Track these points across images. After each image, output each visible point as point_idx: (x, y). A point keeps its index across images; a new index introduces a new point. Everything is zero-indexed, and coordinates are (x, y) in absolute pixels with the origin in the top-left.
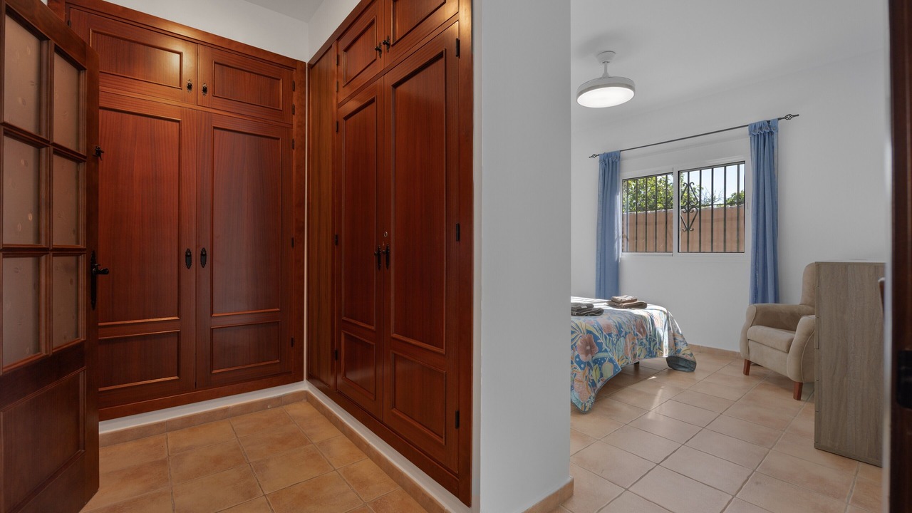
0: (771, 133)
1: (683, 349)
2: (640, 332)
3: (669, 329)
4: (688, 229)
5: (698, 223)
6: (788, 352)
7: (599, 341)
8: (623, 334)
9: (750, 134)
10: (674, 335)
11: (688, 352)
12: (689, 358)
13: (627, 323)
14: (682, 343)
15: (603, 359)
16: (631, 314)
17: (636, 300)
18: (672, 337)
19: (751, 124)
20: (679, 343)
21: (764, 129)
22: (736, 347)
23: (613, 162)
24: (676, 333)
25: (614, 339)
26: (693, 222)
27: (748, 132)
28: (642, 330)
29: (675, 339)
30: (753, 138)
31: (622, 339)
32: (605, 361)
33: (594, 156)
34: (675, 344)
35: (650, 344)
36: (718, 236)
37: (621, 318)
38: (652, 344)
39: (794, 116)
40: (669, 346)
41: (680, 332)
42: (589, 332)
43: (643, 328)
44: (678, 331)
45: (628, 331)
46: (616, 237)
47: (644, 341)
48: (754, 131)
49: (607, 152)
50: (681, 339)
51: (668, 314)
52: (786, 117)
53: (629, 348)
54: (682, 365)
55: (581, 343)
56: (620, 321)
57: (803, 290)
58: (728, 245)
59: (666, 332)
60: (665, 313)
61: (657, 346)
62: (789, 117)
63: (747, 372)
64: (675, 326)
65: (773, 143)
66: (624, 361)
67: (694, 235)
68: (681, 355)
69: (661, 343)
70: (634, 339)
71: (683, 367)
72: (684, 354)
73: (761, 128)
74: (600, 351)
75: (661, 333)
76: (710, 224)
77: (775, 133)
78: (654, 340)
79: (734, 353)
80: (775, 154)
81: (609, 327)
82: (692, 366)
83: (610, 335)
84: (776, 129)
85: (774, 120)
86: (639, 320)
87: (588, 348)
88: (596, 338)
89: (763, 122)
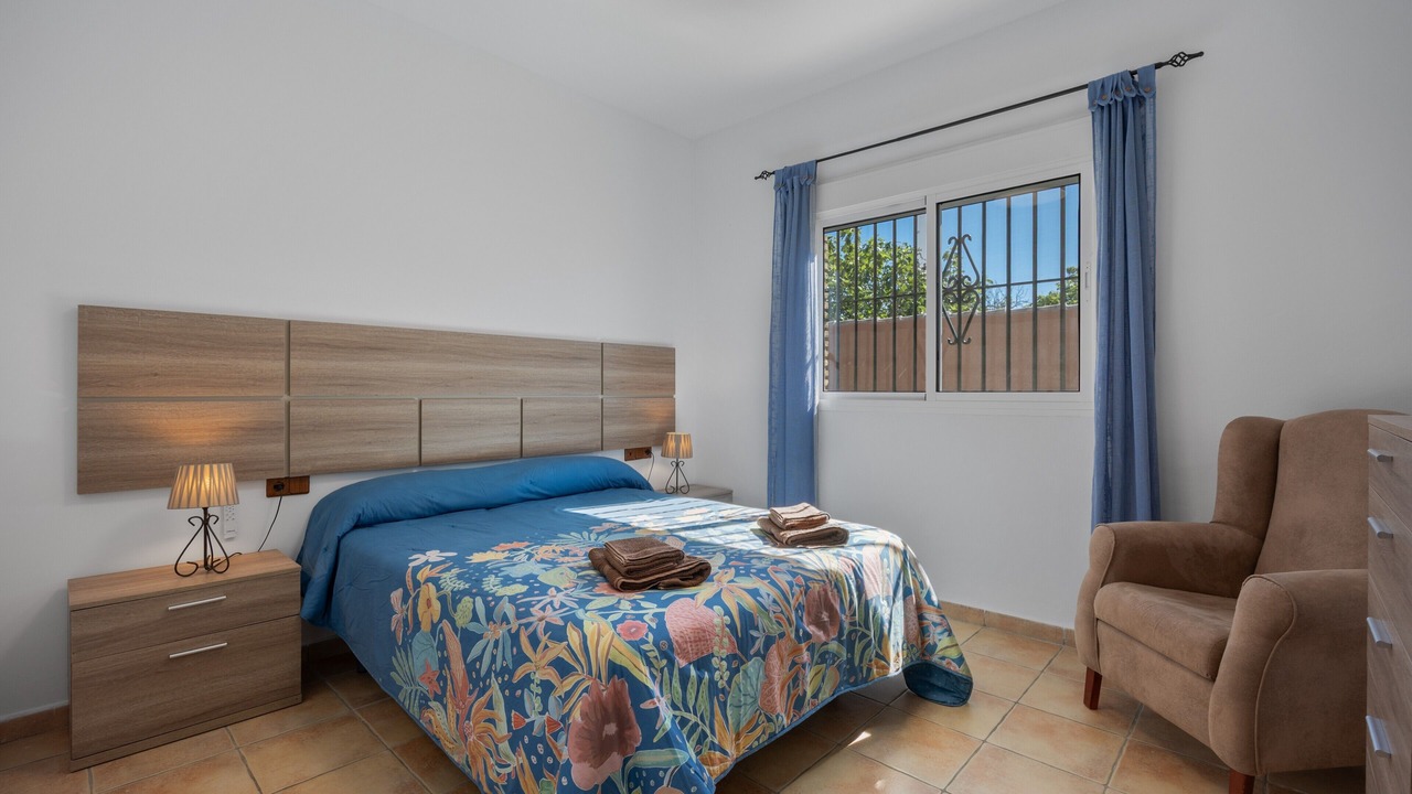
0: (1139, 101)
1: (941, 645)
2: (820, 624)
3: (907, 592)
4: (958, 341)
5: (980, 324)
6: (1214, 680)
7: (647, 705)
8: (759, 644)
9: (1092, 105)
10: (919, 607)
11: (953, 653)
12: (954, 668)
13: (772, 608)
14: (939, 629)
15: (654, 773)
16: (796, 570)
17: (823, 521)
18: (913, 615)
19: (1094, 83)
20: (932, 628)
21: (1123, 92)
22: (1064, 615)
23: (801, 187)
24: (924, 603)
25: (721, 675)
26: (969, 322)
27: (1086, 101)
28: (825, 616)
29: (921, 617)
30: (1098, 117)
31: (752, 666)
32: (660, 782)
33: (764, 175)
34: (923, 630)
35: (851, 650)
36: (1021, 351)
37: (754, 593)
38: (858, 647)
39: (1191, 57)
40: (907, 639)
41: (934, 598)
42: (616, 670)
43: (831, 609)
44: (928, 596)
45: (775, 630)
46: (809, 358)
47: (833, 646)
48: (1101, 98)
49: (791, 164)
50: (937, 619)
51: (905, 553)
52: (1172, 62)
53: (777, 687)
54: (940, 684)
55: (584, 715)
56: (749, 602)
57: (1220, 486)
58: (1042, 374)
59: (900, 604)
60: (895, 549)
61: (872, 652)
62: (1180, 59)
63: (1092, 701)
64: (922, 585)
65: (1143, 126)
66: (759, 731)
67: (972, 353)
68: (935, 659)
69: (882, 638)
70: (796, 651)
71: (943, 690)
72: (943, 658)
73: (1116, 90)
74: (647, 744)
75: (884, 612)
76: (1004, 327)
77: (1148, 102)
78: (864, 636)
79: (1058, 631)
80: (1150, 152)
81: (701, 636)
82: (962, 687)
83: (703, 664)
84: (1151, 88)
85: (1145, 69)
86: (816, 587)
87: (611, 729)
88: (640, 692)
89: (1121, 76)
